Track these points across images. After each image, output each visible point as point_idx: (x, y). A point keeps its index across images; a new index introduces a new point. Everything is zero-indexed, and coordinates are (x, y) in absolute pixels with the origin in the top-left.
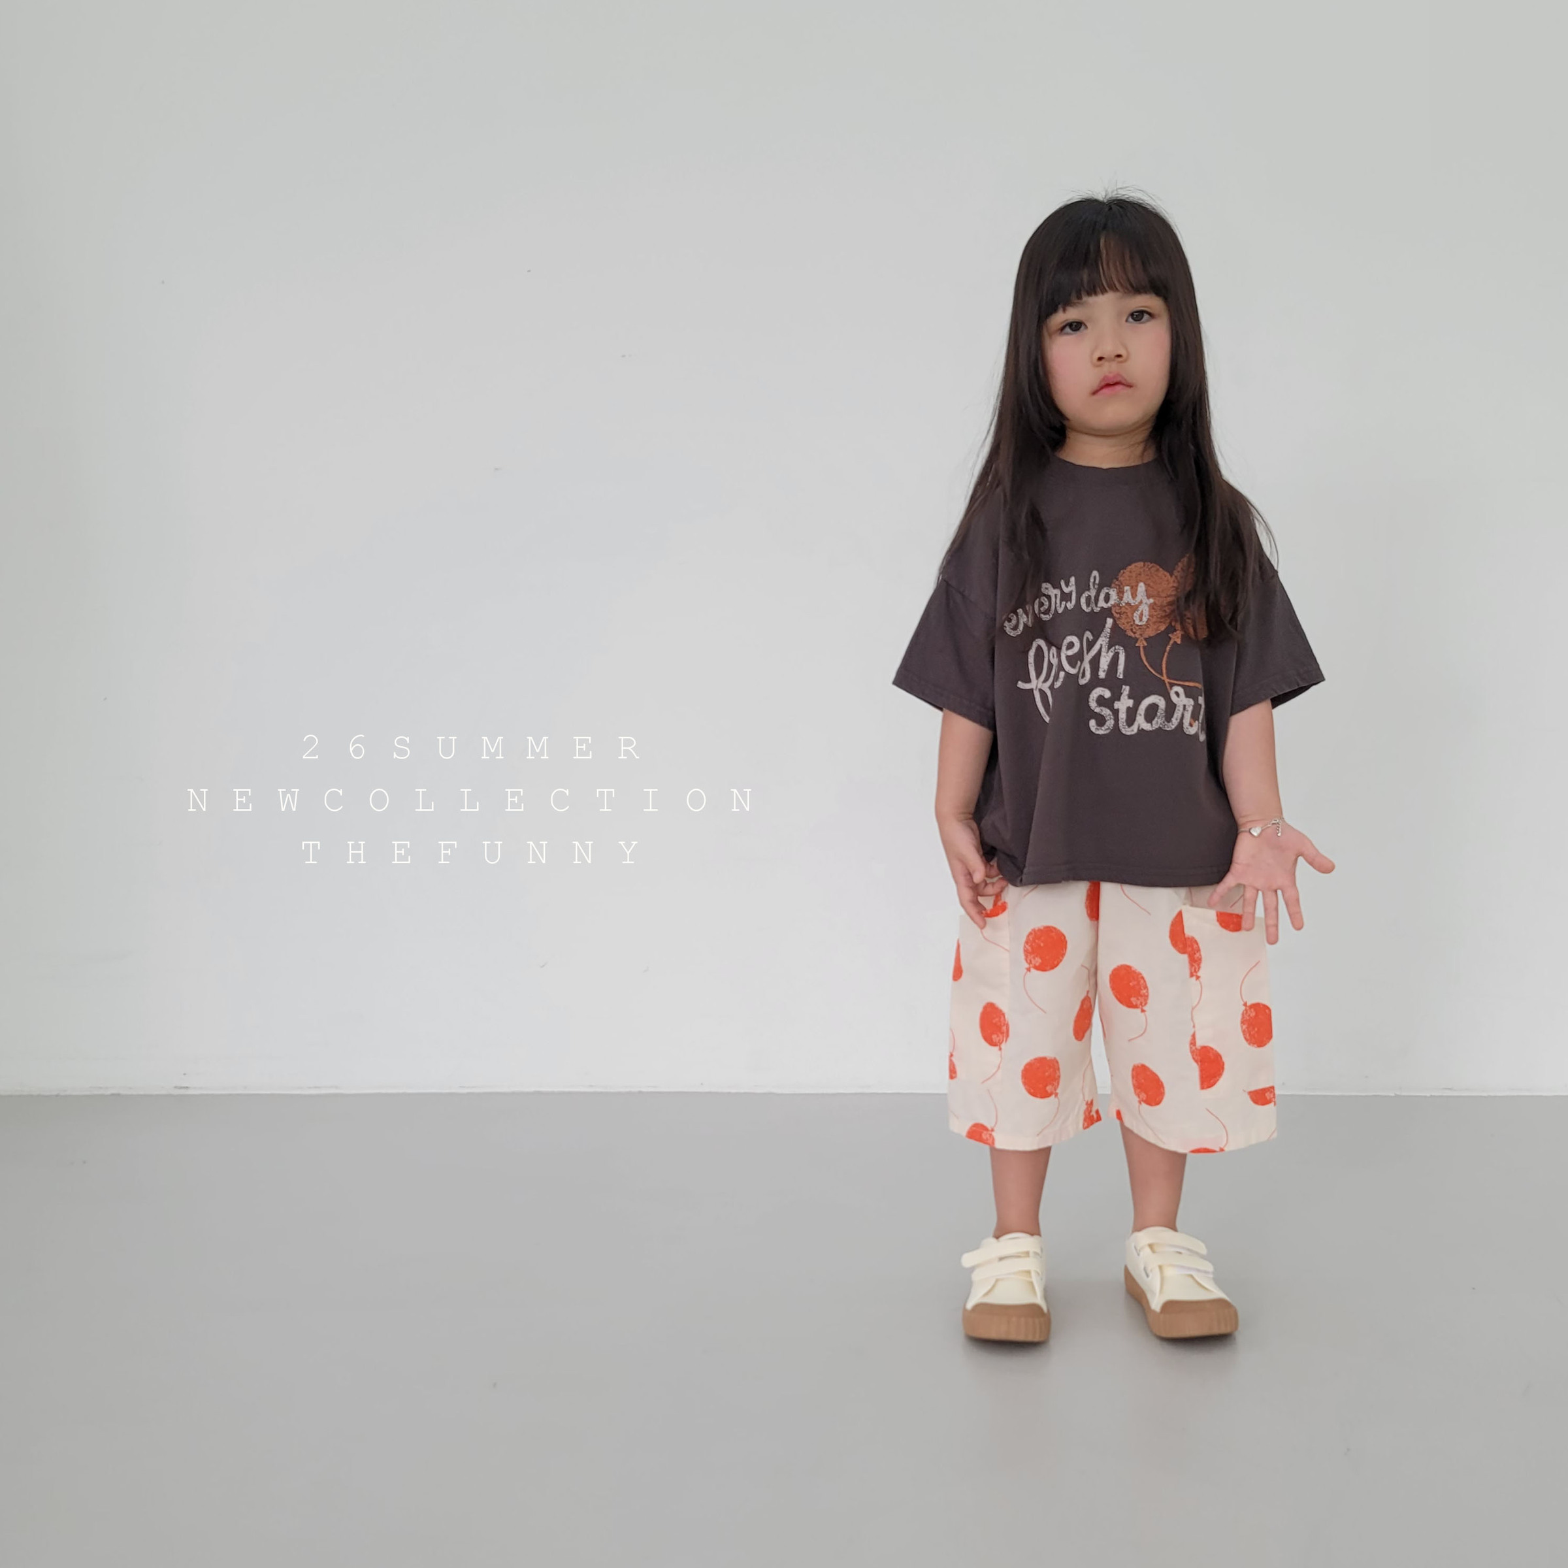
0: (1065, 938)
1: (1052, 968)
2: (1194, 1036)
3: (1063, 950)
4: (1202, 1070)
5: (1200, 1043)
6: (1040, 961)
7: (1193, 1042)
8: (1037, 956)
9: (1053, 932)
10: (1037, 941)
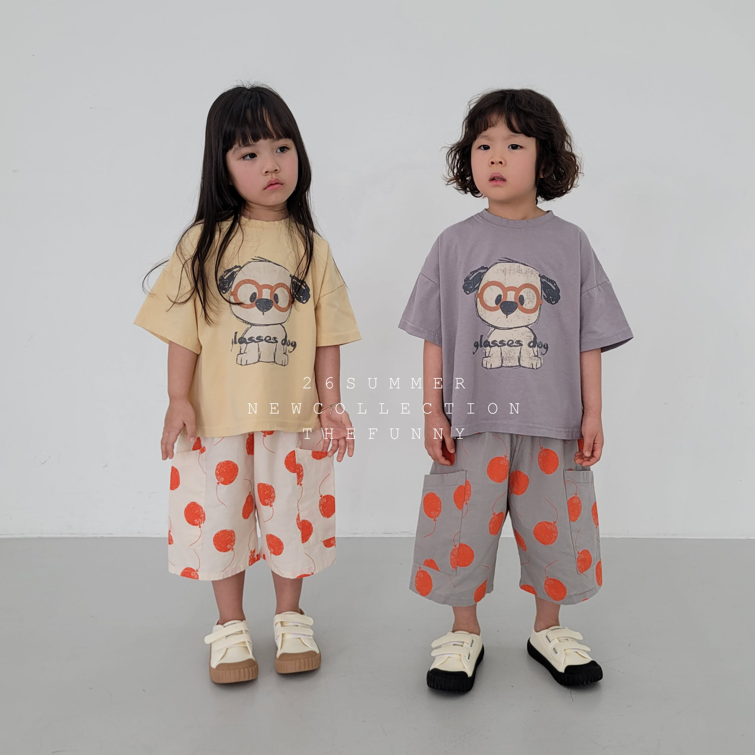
0: (237, 466)
1: (230, 483)
2: (298, 515)
3: (236, 473)
4: (302, 533)
5: (301, 519)
6: (223, 479)
7: (298, 519)
8: (222, 477)
9: (230, 464)
10: (222, 469)
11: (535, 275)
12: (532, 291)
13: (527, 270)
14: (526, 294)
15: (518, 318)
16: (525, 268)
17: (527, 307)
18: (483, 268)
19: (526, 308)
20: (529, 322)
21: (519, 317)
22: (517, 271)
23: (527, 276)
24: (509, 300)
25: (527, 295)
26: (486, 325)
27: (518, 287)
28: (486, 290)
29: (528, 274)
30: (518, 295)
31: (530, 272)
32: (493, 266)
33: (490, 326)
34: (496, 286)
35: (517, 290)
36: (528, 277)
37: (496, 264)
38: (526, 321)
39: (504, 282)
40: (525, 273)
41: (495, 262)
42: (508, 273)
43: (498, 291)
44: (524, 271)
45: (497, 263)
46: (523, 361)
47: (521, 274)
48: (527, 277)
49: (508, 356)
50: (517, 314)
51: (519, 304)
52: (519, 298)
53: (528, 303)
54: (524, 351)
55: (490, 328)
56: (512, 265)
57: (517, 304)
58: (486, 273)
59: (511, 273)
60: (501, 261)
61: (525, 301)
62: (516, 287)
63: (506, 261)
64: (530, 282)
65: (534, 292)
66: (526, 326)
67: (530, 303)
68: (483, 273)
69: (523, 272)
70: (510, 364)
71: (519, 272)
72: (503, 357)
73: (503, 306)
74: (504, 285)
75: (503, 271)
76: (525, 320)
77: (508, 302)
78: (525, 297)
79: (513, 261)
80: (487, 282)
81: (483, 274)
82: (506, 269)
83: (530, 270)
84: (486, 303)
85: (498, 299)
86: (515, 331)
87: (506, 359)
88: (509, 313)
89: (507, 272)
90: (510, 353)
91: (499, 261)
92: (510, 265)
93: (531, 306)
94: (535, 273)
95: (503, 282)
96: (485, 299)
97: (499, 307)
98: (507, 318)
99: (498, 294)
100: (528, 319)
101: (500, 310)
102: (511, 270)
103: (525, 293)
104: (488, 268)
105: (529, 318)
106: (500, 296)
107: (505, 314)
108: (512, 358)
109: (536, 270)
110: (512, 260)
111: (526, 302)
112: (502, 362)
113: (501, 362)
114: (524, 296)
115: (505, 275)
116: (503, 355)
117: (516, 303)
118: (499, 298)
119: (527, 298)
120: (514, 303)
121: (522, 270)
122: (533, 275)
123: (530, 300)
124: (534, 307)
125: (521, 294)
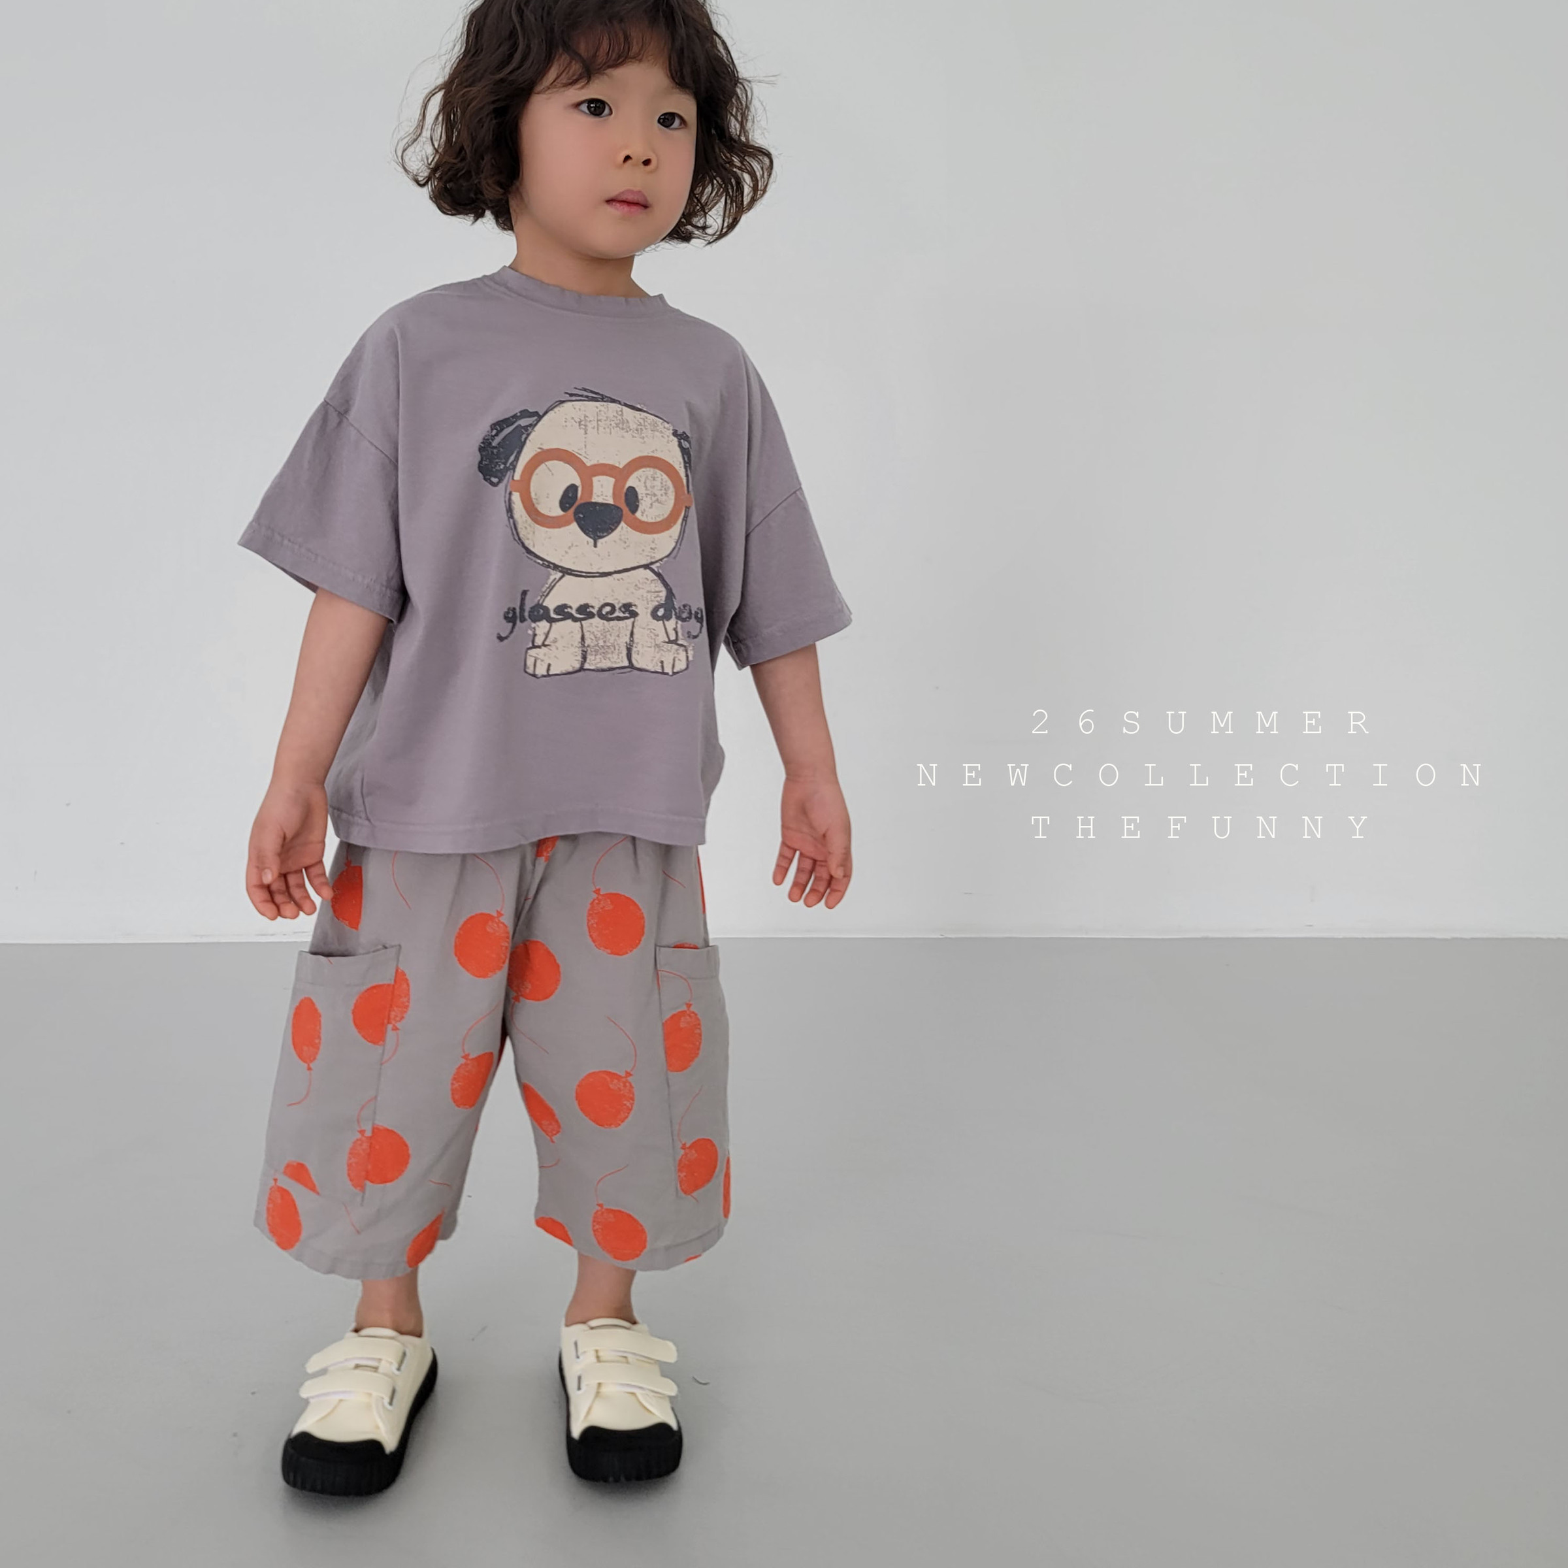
11: (661, 432)
12: (659, 473)
13: (642, 421)
14: (643, 485)
15: (625, 545)
16: (635, 417)
17: (647, 516)
18: (525, 414)
19: (644, 519)
20: (653, 555)
21: (627, 545)
22: (617, 426)
23: (643, 438)
24: (600, 500)
25: (646, 487)
26: (537, 565)
27: (621, 466)
28: (537, 471)
29: (645, 431)
30: (624, 486)
31: (649, 427)
32: (551, 410)
33: (548, 567)
34: (561, 463)
35: (619, 474)
36: (646, 439)
37: (561, 405)
38: (646, 553)
39: (583, 451)
40: (637, 430)
41: (557, 400)
42: (594, 428)
43: (568, 476)
44: (633, 426)
45: (562, 402)
46: (638, 654)
47: (627, 432)
48: (641, 440)
49: (601, 643)
50: (623, 537)
51: (626, 510)
52: (626, 494)
53: (649, 506)
54: (642, 630)
55: (549, 572)
56: (602, 409)
57: (622, 510)
58: (536, 428)
59: (601, 429)
60: (574, 398)
61: (641, 501)
62: (617, 465)
63: (587, 397)
64: (653, 452)
65: (665, 477)
66: (646, 567)
67: (654, 507)
68: (526, 428)
69: (631, 428)
70: (605, 664)
71: (621, 426)
72: (588, 646)
73: (581, 516)
74: (584, 460)
75: (580, 422)
76: (643, 550)
77: (596, 504)
78: (641, 491)
79: (603, 398)
80: (539, 450)
81: (527, 430)
82: (586, 416)
83: (649, 421)
84: (536, 506)
85: (568, 498)
86: (618, 580)
87: (596, 651)
88: (601, 534)
89: (590, 426)
90: (605, 637)
91: (567, 397)
92: (597, 407)
93: (657, 514)
94: (660, 427)
95: (579, 452)
96: (536, 495)
97: (572, 518)
98: (595, 546)
99: (568, 484)
100: (651, 548)
101: (574, 526)
102: (600, 420)
103: (640, 481)
104: (541, 414)
105: (653, 546)
106: (572, 488)
107: (591, 537)
108: (613, 649)
109: (665, 421)
110: (602, 395)
111: (644, 503)
112: (584, 658)
113: (579, 658)
114: (637, 489)
115: (586, 433)
116: (587, 642)
117: (618, 508)
118: (570, 495)
119: (647, 494)
120: (613, 507)
121: (628, 422)
122: (657, 433)
123: (654, 499)
124: (666, 516)
125: (630, 483)
